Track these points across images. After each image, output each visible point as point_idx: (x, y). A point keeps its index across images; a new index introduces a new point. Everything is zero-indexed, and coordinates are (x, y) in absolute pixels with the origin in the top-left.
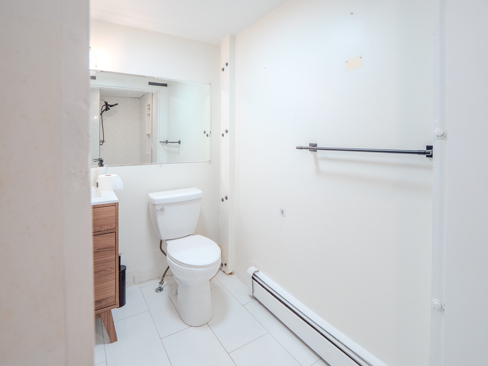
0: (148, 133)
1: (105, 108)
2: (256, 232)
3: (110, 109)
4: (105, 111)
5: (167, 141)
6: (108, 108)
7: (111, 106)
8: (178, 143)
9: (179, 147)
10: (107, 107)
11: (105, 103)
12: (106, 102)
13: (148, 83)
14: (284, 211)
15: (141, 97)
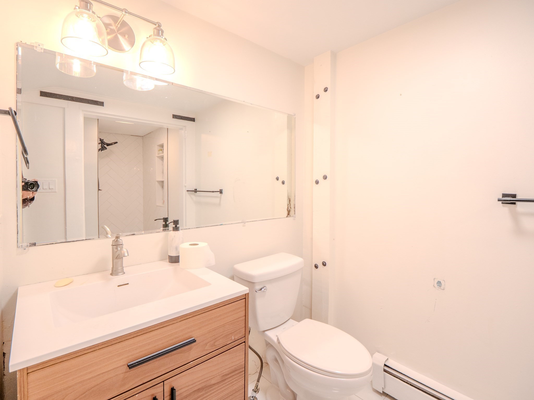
0: (161, 179)
1: (101, 147)
2: (381, 309)
3: (107, 149)
4: (100, 151)
5: (196, 190)
6: (105, 146)
7: (108, 145)
8: (219, 192)
9: (220, 198)
10: (103, 145)
11: (100, 141)
12: (102, 139)
13: (172, 116)
14: (442, 282)
15: (145, 135)
